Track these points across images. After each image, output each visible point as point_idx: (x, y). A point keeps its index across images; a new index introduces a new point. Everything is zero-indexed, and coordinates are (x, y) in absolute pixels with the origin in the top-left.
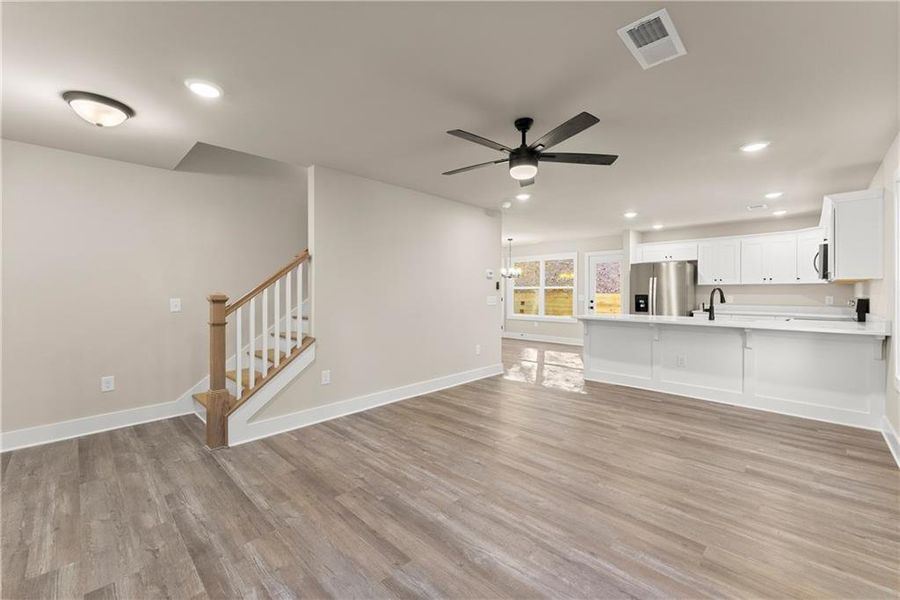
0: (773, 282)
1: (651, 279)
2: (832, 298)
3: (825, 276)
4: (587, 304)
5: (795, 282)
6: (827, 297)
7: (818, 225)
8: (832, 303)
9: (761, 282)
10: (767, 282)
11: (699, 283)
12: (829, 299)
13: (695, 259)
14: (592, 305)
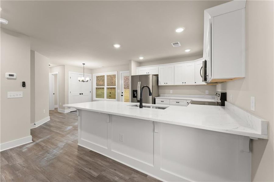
0: (186, 84)
1: (139, 82)
2: (208, 91)
3: (205, 79)
4: (121, 94)
5: (194, 84)
6: (206, 91)
7: (202, 57)
8: (208, 94)
9: (182, 84)
10: (184, 84)
11: (159, 85)
12: (207, 92)
13: (157, 74)
14: (122, 94)
